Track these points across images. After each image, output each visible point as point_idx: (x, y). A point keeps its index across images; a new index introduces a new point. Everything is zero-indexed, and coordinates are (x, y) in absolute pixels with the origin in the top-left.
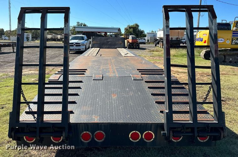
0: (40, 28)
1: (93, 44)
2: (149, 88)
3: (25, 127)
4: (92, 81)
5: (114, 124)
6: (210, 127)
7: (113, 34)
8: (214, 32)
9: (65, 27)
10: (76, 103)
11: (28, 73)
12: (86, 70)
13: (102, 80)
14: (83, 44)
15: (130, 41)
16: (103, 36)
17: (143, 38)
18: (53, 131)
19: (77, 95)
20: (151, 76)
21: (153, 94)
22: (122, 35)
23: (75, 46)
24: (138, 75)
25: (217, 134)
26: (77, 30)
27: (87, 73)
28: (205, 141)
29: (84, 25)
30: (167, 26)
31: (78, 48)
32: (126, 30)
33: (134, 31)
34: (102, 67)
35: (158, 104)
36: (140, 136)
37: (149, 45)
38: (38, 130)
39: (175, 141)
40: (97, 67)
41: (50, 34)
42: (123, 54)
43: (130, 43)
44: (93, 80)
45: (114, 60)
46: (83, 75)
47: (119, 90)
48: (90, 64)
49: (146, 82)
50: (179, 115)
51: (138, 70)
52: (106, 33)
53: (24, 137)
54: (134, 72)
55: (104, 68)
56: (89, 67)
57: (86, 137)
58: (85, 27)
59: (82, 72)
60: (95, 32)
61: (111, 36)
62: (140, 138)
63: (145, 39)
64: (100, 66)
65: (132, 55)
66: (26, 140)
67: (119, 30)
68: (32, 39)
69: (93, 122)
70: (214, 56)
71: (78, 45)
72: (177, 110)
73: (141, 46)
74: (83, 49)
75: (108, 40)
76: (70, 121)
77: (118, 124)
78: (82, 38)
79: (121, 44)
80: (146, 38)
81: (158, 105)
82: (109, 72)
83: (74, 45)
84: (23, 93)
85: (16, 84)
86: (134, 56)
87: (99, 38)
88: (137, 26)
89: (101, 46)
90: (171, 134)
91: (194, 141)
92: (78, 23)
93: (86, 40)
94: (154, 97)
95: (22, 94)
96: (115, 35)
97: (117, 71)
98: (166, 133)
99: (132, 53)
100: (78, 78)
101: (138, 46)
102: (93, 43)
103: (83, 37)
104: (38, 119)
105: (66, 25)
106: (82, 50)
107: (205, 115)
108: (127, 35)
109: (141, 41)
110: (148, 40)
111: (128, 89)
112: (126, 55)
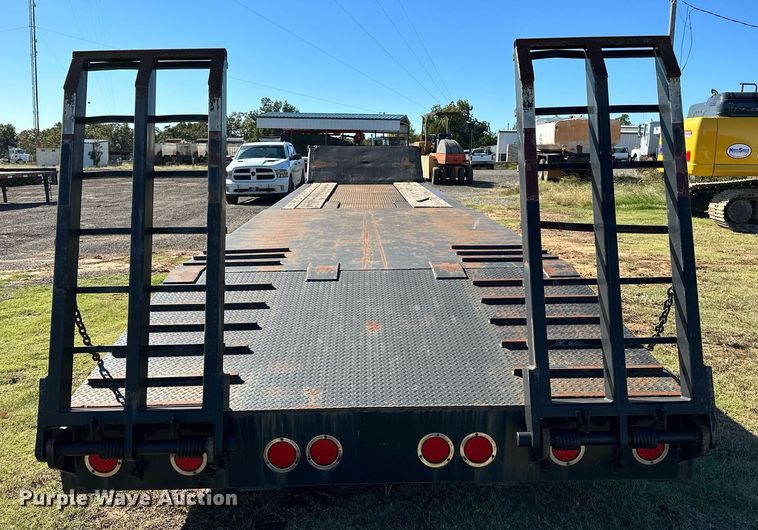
0: (133, 114)
1: (316, 170)
2: (485, 301)
3: (88, 426)
4: (306, 284)
5: (370, 413)
6: (666, 415)
7: (386, 135)
8: (671, 119)
9: (211, 109)
10: (252, 353)
11: (97, 270)
12: (287, 250)
13: (337, 280)
14: (282, 173)
15: (442, 160)
16: (348, 144)
17: (485, 148)
18: (177, 437)
19: (254, 327)
20: (495, 264)
21: (496, 322)
22: (416, 139)
23: (254, 178)
24: (452, 262)
25: (689, 437)
26: (262, 124)
27: (290, 261)
28: (655, 462)
29: (285, 109)
30: (528, 104)
31: (264, 184)
32: (428, 121)
33: (452, 124)
34: (338, 243)
35: (511, 349)
36: (452, 448)
37: (505, 172)
38: (129, 436)
39: (564, 464)
40: (324, 240)
41: (172, 142)
42: (412, 202)
43: (441, 166)
44: (309, 280)
45: (381, 219)
46: (276, 268)
47: (389, 311)
48: (302, 232)
49: (476, 283)
50: (573, 380)
51: (454, 247)
52: (360, 134)
53: (87, 458)
54: (441, 255)
55: (345, 243)
56: (298, 242)
57: (281, 454)
58: (290, 115)
59: (272, 256)
60: (323, 131)
61: (376, 142)
62: (451, 457)
63: (490, 153)
64: (332, 237)
65: (443, 203)
66: (91, 469)
67: (405, 121)
68: (110, 159)
69: (303, 407)
70: (676, 193)
71: (264, 173)
72: (568, 368)
73: (478, 174)
74: (282, 187)
75: (365, 157)
76: (231, 407)
77: (382, 411)
78: (280, 152)
79: (407, 167)
80: (496, 149)
81: (511, 352)
82: (360, 255)
83: (253, 174)
84: (80, 322)
85: (57, 290)
86: (448, 205)
87: (335, 149)
88: (465, 107)
89: (340, 177)
90: (547, 438)
91: (621, 461)
92: (266, 101)
93: (291, 159)
94: (499, 329)
95: (78, 323)
96: (390, 139)
97: (388, 253)
98: (530, 437)
99: (441, 197)
100: (258, 274)
101: (466, 175)
102: (313, 167)
103: (281, 147)
104: (128, 399)
105: (215, 105)
106: (278, 191)
107: (655, 380)
108: (429, 139)
109: (477, 158)
110: (503, 157)
111: (417, 308)
112: (421, 204)
